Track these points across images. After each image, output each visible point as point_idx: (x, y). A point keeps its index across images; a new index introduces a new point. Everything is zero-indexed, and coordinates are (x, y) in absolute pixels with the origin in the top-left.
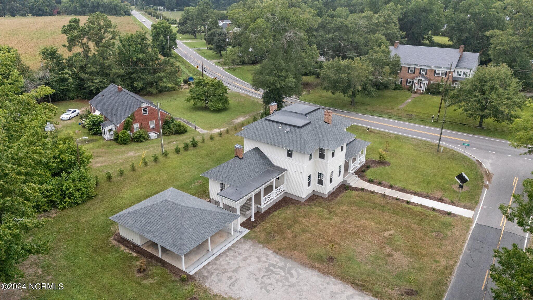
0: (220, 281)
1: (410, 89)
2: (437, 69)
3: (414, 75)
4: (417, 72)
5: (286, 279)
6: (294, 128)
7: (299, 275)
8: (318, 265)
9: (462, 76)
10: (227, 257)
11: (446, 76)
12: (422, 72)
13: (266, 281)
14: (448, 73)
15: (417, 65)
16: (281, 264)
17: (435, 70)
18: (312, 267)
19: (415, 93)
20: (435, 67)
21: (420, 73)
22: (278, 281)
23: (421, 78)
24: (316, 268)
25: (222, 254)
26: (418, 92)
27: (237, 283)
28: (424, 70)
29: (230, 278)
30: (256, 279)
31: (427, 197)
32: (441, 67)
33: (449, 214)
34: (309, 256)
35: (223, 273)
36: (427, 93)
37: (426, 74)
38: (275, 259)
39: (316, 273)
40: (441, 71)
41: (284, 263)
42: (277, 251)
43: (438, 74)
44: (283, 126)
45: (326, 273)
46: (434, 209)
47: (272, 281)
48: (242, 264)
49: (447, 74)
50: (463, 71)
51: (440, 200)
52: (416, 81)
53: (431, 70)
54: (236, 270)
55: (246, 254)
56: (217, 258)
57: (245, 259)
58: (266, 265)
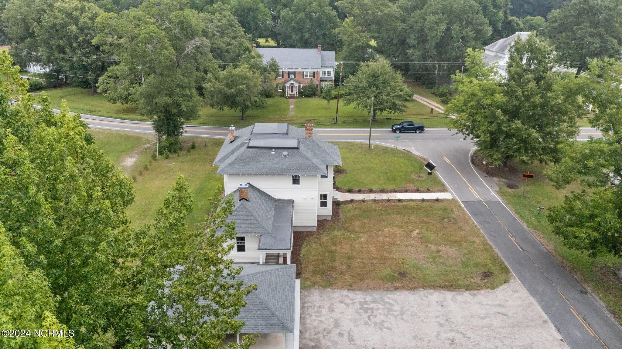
0: (335, 343)
1: (283, 95)
2: (305, 71)
3: (283, 80)
4: (286, 76)
5: (390, 310)
6: (291, 150)
7: (395, 301)
9: (326, 76)
10: (311, 316)
11: (314, 77)
12: (290, 76)
13: (377, 320)
14: (316, 73)
15: (285, 68)
16: (369, 298)
17: (303, 72)
18: (396, 289)
19: (290, 98)
20: (302, 69)
21: (289, 77)
22: (386, 316)
23: (292, 82)
24: (400, 287)
25: (302, 316)
26: (292, 97)
27: (352, 336)
28: (292, 73)
29: (341, 334)
30: (366, 323)
31: (407, 191)
32: (308, 69)
33: (437, 200)
34: (383, 280)
35: (328, 333)
36: (301, 96)
37: (295, 77)
40: (309, 72)
41: (371, 296)
42: (351, 287)
43: (307, 76)
44: (276, 150)
46: (423, 200)
48: (335, 315)
49: (316, 75)
50: (327, 70)
51: (418, 191)
52: (288, 85)
53: (299, 73)
54: (337, 324)
55: (327, 304)
56: (303, 322)
57: (331, 310)
58: (357, 305)
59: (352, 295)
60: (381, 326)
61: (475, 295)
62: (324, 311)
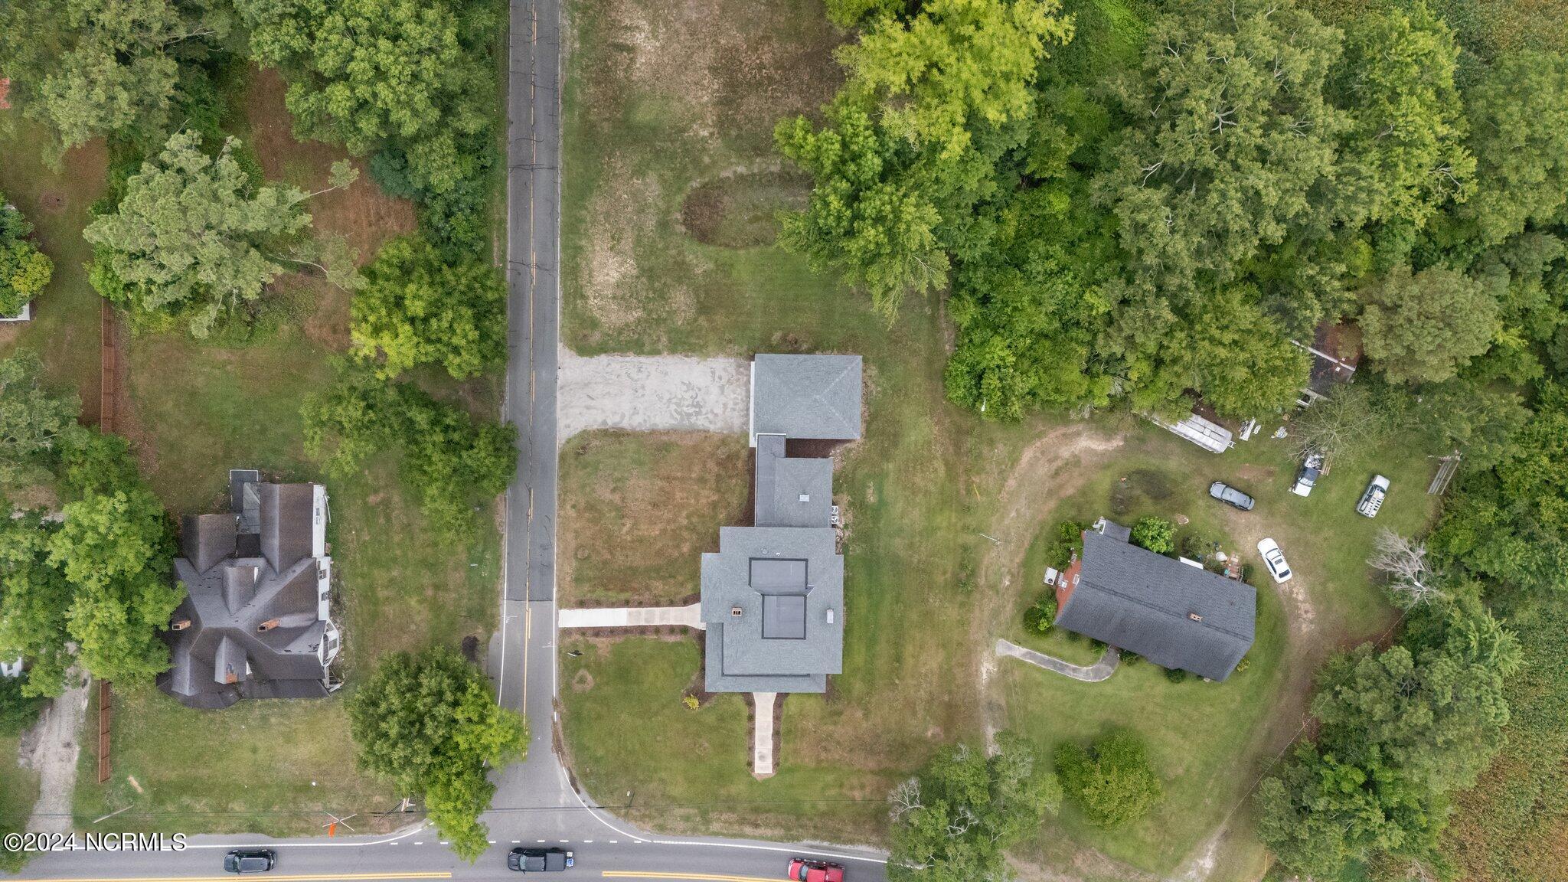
0: (725, 369)
5: (678, 405)
7: (672, 416)
8: (665, 438)
10: (741, 400)
13: (691, 393)
16: (693, 419)
18: (667, 432)
22: (683, 398)
27: (711, 376)
29: (720, 378)
30: (699, 389)
35: (730, 380)
38: (701, 422)
39: (661, 427)
45: (653, 432)
47: (687, 396)
48: (723, 400)
54: (722, 388)
55: (728, 412)
56: (748, 391)
57: (725, 405)
58: (704, 411)
59: (707, 424)
60: (689, 386)
61: (604, 422)
62: (731, 405)
